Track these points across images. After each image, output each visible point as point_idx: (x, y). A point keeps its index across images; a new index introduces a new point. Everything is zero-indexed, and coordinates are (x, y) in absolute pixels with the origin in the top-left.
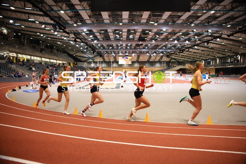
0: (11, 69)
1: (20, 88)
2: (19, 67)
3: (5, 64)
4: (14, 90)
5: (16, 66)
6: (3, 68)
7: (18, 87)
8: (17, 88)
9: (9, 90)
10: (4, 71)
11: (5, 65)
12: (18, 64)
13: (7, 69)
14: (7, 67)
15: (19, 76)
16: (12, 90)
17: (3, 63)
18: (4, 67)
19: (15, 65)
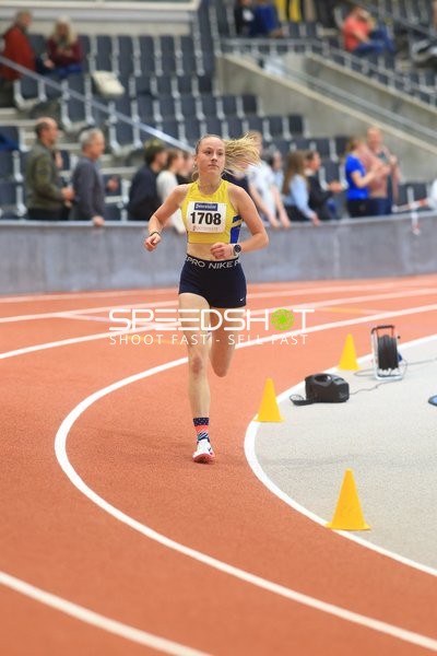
0: (250, 104)
1: (388, 358)
2: (339, 75)
3: (187, 42)
4: (325, 391)
5: (313, 69)
6: (168, 109)
7: (360, 354)
8: (355, 368)
9: (270, 383)
10: (183, 143)
11: (190, 61)
12: (333, 43)
13: (210, 111)
14: (206, 85)
15: (362, 204)
16: (300, 390)
17: (168, 42)
18: (185, 88)
19: (294, 60)
